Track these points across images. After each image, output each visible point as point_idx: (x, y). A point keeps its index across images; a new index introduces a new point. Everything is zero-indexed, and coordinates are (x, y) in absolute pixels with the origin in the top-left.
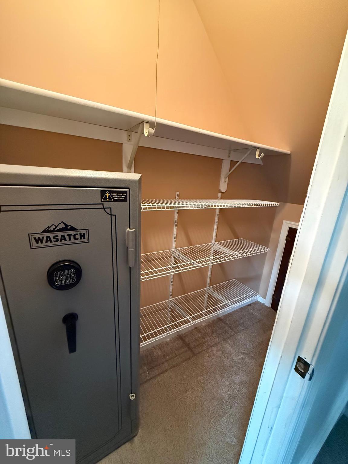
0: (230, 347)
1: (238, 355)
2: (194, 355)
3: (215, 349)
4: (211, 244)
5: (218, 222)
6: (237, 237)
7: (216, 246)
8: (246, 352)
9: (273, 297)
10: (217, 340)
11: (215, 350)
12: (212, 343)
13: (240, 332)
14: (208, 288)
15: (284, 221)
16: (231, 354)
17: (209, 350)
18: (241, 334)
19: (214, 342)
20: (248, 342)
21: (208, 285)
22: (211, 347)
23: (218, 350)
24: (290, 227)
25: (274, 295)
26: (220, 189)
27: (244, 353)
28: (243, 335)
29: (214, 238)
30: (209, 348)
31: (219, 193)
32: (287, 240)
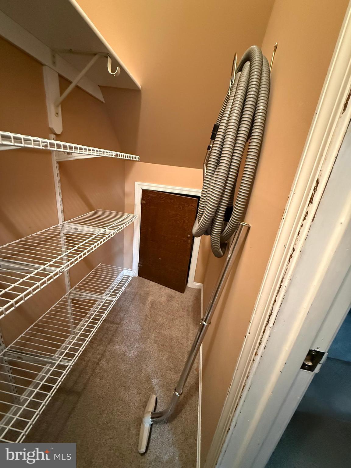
0: (119, 345)
1: (132, 348)
2: (79, 394)
3: (103, 362)
4: (58, 225)
5: (62, 187)
6: (91, 208)
7: (70, 227)
8: (137, 338)
9: (139, 266)
10: (102, 348)
11: (104, 363)
12: (96, 358)
13: (122, 320)
14: (70, 293)
16: (125, 352)
17: (97, 371)
18: (124, 322)
19: (99, 354)
20: (135, 326)
21: (68, 288)
22: (98, 363)
23: (108, 362)
24: (143, 188)
25: (139, 263)
26: (50, 126)
27: (136, 340)
28: (127, 321)
29: (60, 214)
30: (96, 368)
31: (51, 134)
32: (142, 203)
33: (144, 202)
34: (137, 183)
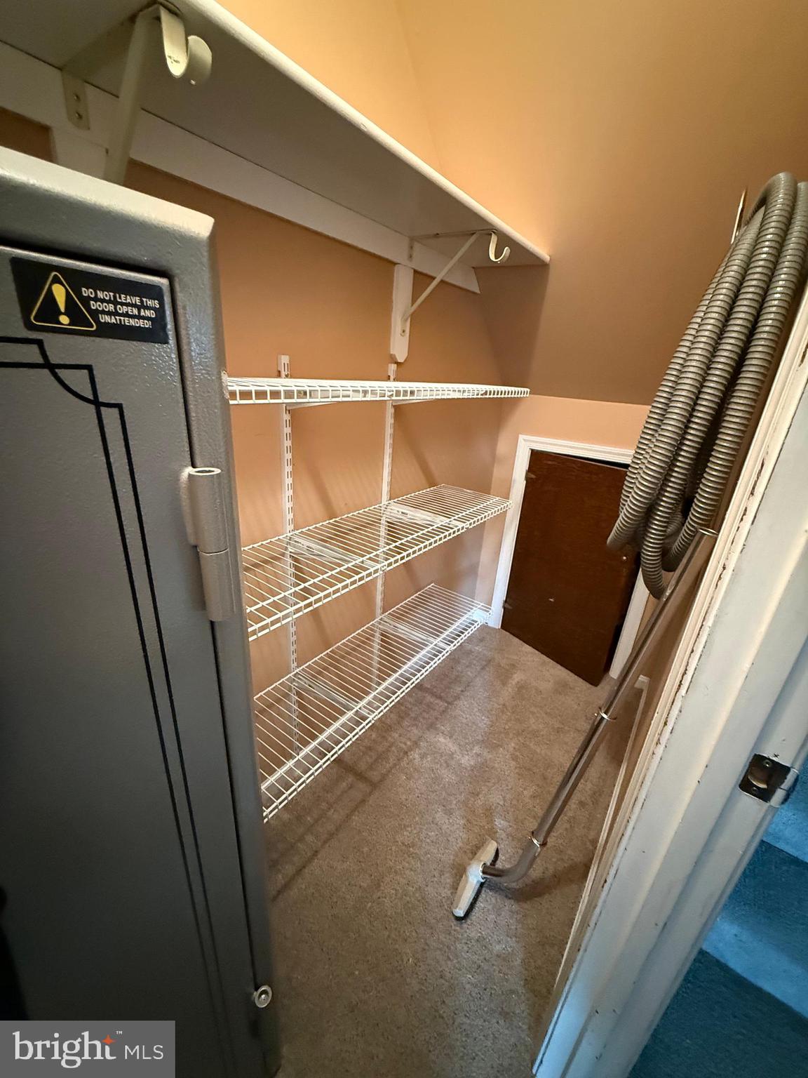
0: (445, 738)
1: (467, 751)
2: (374, 786)
3: (415, 755)
4: (381, 505)
5: (394, 446)
6: (432, 483)
7: (396, 511)
8: (480, 738)
9: (504, 608)
10: (416, 731)
11: (417, 756)
12: (405, 744)
13: (457, 698)
14: (381, 619)
15: (520, 436)
16: (453, 754)
17: (404, 763)
18: (460, 703)
19: (410, 739)
20: (479, 716)
21: (379, 611)
22: (407, 753)
23: (423, 756)
24: (533, 448)
25: (506, 602)
26: (392, 353)
27: (478, 742)
28: (465, 703)
29: (385, 488)
30: (402, 758)
31: (391, 363)
32: (527, 479)
33: (533, 476)
34: (521, 437)
